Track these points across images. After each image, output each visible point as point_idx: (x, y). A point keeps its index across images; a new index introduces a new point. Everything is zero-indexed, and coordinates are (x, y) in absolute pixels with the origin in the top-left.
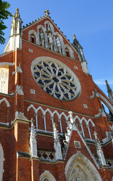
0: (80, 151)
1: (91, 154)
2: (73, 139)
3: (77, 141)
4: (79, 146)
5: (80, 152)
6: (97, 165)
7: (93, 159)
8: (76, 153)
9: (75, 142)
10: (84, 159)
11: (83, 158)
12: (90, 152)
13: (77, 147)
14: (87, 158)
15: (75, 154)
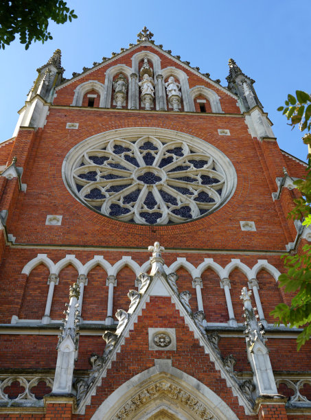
0: (169, 358)
1: (218, 366)
2: (147, 322)
3: (162, 330)
4: (170, 342)
5: (170, 361)
6: (242, 402)
7: (224, 381)
8: (147, 368)
9: (152, 331)
10: (184, 384)
11: (180, 385)
12: (213, 357)
13: (157, 348)
14: (199, 380)
15: (146, 371)
